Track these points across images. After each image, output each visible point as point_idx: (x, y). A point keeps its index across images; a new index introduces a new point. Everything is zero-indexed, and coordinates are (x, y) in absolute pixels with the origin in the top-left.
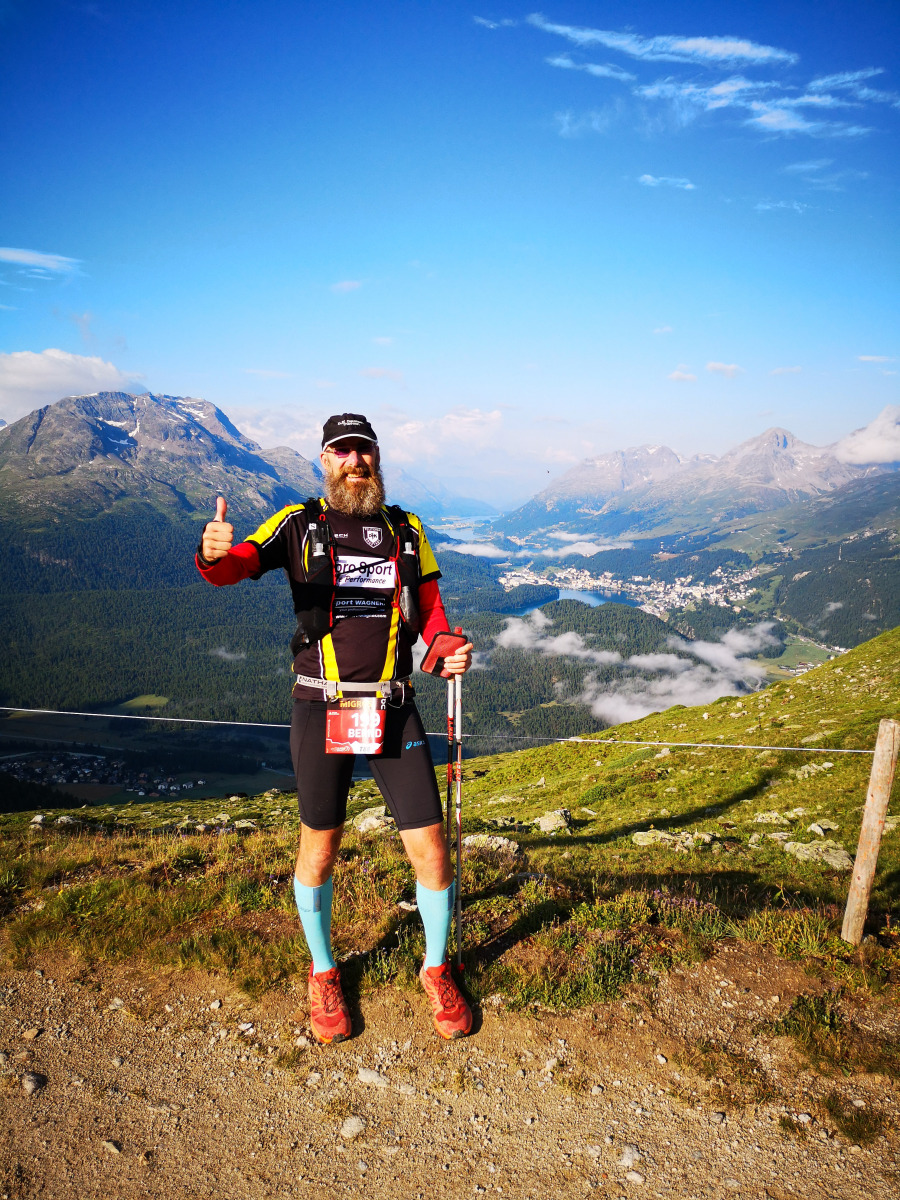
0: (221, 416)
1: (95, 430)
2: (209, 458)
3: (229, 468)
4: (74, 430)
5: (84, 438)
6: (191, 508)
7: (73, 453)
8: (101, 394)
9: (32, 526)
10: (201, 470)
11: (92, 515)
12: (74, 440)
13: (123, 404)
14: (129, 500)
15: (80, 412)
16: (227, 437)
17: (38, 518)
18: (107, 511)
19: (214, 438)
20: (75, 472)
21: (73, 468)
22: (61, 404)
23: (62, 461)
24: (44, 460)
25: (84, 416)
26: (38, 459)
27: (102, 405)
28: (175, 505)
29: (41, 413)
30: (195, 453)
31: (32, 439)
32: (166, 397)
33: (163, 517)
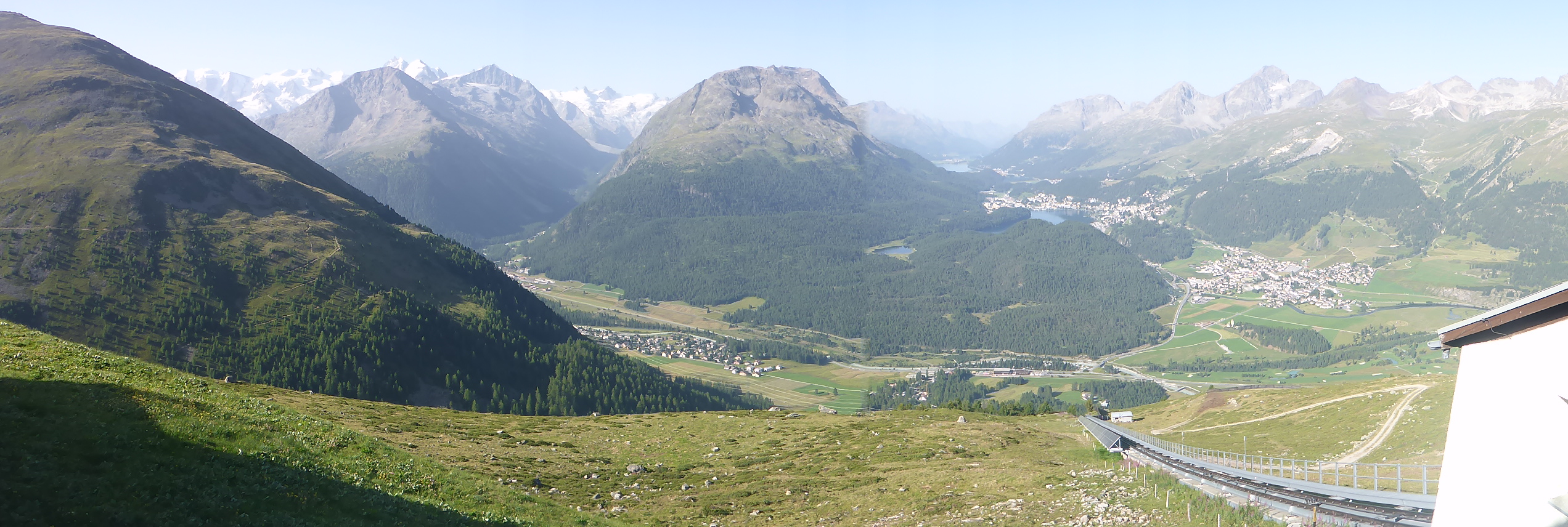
0: (824, 82)
1: (735, 96)
2: (810, 114)
3: (825, 121)
4: (721, 97)
5: (727, 102)
6: (795, 154)
7: (719, 114)
8: (741, 68)
9: (686, 168)
10: (803, 124)
11: (727, 160)
12: (720, 104)
13: (752, 76)
14: (752, 148)
15: (726, 83)
16: (826, 99)
17: (692, 163)
18: (738, 156)
19: (815, 99)
20: (720, 127)
21: (718, 125)
22: (714, 78)
23: (711, 120)
24: (700, 120)
25: (728, 85)
26: (696, 119)
27: (741, 77)
28: (784, 151)
29: (701, 85)
30: (800, 111)
31: (694, 104)
32: (786, 68)
33: (775, 161)
